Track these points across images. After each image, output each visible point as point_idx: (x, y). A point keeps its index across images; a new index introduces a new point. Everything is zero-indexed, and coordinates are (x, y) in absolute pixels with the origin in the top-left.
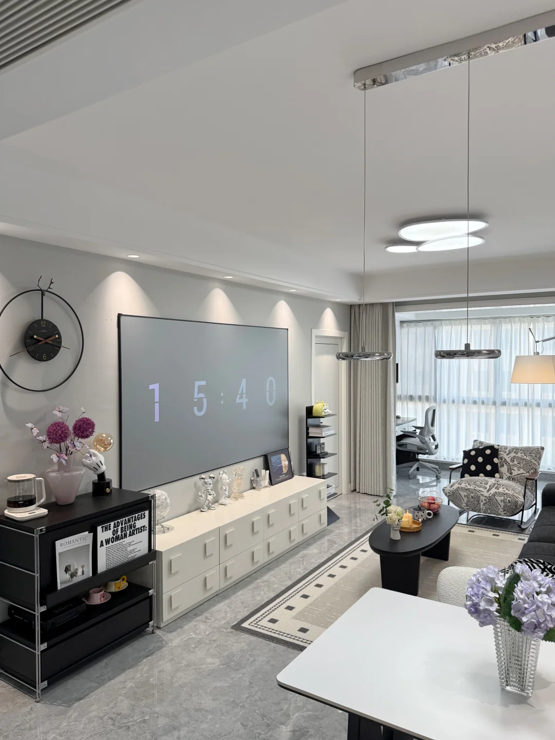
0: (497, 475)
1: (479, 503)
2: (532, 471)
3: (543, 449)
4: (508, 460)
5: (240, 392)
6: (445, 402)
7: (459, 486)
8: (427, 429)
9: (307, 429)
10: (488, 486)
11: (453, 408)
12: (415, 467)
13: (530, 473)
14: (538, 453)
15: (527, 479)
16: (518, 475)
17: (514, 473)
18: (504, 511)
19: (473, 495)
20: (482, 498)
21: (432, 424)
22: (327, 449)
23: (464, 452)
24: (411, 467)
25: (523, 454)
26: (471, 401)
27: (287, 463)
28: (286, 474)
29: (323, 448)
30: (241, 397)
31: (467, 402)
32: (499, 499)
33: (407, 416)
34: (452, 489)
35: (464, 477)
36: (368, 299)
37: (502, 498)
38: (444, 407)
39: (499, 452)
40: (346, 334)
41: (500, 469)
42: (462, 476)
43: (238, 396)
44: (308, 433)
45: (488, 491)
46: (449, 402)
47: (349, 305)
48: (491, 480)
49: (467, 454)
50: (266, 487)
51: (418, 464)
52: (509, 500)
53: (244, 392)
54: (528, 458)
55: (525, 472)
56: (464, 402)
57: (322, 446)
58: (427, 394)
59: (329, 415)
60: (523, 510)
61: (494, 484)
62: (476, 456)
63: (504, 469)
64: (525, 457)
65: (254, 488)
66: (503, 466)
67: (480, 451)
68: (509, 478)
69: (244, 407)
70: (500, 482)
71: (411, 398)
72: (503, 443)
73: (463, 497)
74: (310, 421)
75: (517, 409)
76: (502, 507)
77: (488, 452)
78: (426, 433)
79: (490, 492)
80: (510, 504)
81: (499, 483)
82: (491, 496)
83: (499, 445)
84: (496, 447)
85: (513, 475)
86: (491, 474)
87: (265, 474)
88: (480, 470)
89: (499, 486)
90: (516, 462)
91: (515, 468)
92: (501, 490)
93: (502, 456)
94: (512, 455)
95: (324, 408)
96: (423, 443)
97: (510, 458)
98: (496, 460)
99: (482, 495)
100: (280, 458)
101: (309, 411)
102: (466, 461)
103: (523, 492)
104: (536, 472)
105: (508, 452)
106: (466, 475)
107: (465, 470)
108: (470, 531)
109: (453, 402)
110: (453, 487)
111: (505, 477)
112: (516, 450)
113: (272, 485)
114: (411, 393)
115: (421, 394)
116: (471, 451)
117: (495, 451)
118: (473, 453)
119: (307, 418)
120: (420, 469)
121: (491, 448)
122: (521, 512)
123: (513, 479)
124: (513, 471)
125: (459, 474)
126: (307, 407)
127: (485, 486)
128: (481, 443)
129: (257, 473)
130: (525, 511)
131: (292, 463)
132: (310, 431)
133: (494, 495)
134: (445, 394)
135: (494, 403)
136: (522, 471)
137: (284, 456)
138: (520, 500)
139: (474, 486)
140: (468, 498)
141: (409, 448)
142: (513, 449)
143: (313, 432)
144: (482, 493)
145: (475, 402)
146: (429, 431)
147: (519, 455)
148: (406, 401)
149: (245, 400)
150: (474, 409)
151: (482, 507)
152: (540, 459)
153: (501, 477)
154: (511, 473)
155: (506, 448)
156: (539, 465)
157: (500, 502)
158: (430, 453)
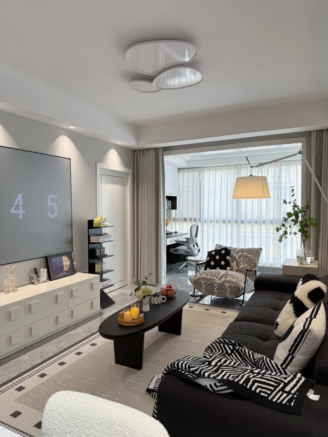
0: (228, 268)
1: (213, 289)
2: (253, 265)
3: (261, 249)
4: (237, 257)
5: (15, 204)
6: (206, 222)
7: (200, 276)
8: (191, 239)
9: (89, 237)
10: (219, 276)
11: (211, 226)
12: (184, 264)
13: (252, 266)
14: (257, 252)
15: (248, 270)
16: (243, 268)
17: (241, 267)
18: (231, 294)
19: (209, 282)
20: (215, 285)
21: (196, 236)
22: (107, 252)
23: (209, 252)
24: (182, 265)
25: (247, 253)
26: (222, 221)
27: (69, 263)
28: (66, 272)
29: (103, 252)
30: (17, 208)
31: (219, 221)
32: (227, 285)
33: (183, 231)
34: (195, 279)
35: (206, 270)
36: (144, 145)
37: (229, 285)
38: (205, 225)
39: (231, 252)
40: (130, 171)
41: (231, 264)
42: (205, 269)
43: (14, 208)
44: (89, 240)
45: (220, 279)
46: (208, 221)
47: (132, 150)
48: (222, 272)
49: (209, 254)
50: (46, 282)
51: (186, 263)
52: (233, 286)
53: (21, 204)
54: (251, 256)
55: (248, 266)
56: (217, 222)
57: (102, 250)
58: (195, 217)
59: (107, 227)
60: (244, 294)
61: (224, 274)
62: (215, 255)
63: (234, 264)
64: (248, 255)
65: (33, 283)
66: (233, 262)
67: (217, 252)
68: (237, 271)
69: (21, 217)
70: (229, 273)
71: (185, 220)
72: (235, 246)
73: (203, 284)
74: (92, 231)
75: (250, 225)
76: (229, 291)
77: (223, 252)
78: (190, 242)
79: (221, 280)
80: (234, 289)
81: (227, 274)
82: (221, 283)
83: (231, 247)
84: (229, 249)
85: (240, 268)
86: (224, 268)
87: (44, 272)
88: (217, 265)
89: (227, 276)
90: (242, 259)
91: (241, 263)
92: (228, 279)
93: (233, 254)
94: (240, 254)
95: (102, 221)
96: (189, 248)
97: (238, 256)
98: (228, 258)
99: (216, 283)
100: (62, 259)
101: (91, 224)
102: (209, 258)
103: (244, 279)
104: (255, 265)
105: (237, 252)
106: (208, 268)
107: (207, 265)
108: (206, 310)
109: (211, 222)
110: (196, 277)
111: (234, 269)
112: (243, 250)
113: (50, 280)
114: (185, 216)
115: (191, 217)
116: (212, 251)
117: (227, 251)
118: (213, 253)
119: (89, 229)
120: (188, 266)
121: (226, 249)
122: (243, 295)
123: (239, 271)
124: (240, 265)
125: (203, 268)
126: (88, 221)
127: (218, 276)
128: (220, 246)
129: (36, 271)
130: (245, 295)
131: (74, 263)
132: (91, 239)
133: (223, 282)
134: (206, 216)
135: (236, 222)
136: (246, 265)
137: (66, 257)
138: (241, 286)
139: (210, 276)
140: (206, 285)
141: (180, 252)
142: (241, 250)
143: (93, 239)
144: (215, 281)
145: (224, 222)
146: (193, 241)
147: (245, 254)
148: (182, 222)
149: (21, 212)
150: (224, 226)
151: (215, 291)
152: (259, 256)
153: (232, 270)
154: (238, 267)
155: (236, 249)
156: (258, 260)
157: (227, 288)
158: (194, 256)
